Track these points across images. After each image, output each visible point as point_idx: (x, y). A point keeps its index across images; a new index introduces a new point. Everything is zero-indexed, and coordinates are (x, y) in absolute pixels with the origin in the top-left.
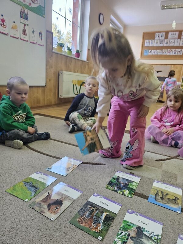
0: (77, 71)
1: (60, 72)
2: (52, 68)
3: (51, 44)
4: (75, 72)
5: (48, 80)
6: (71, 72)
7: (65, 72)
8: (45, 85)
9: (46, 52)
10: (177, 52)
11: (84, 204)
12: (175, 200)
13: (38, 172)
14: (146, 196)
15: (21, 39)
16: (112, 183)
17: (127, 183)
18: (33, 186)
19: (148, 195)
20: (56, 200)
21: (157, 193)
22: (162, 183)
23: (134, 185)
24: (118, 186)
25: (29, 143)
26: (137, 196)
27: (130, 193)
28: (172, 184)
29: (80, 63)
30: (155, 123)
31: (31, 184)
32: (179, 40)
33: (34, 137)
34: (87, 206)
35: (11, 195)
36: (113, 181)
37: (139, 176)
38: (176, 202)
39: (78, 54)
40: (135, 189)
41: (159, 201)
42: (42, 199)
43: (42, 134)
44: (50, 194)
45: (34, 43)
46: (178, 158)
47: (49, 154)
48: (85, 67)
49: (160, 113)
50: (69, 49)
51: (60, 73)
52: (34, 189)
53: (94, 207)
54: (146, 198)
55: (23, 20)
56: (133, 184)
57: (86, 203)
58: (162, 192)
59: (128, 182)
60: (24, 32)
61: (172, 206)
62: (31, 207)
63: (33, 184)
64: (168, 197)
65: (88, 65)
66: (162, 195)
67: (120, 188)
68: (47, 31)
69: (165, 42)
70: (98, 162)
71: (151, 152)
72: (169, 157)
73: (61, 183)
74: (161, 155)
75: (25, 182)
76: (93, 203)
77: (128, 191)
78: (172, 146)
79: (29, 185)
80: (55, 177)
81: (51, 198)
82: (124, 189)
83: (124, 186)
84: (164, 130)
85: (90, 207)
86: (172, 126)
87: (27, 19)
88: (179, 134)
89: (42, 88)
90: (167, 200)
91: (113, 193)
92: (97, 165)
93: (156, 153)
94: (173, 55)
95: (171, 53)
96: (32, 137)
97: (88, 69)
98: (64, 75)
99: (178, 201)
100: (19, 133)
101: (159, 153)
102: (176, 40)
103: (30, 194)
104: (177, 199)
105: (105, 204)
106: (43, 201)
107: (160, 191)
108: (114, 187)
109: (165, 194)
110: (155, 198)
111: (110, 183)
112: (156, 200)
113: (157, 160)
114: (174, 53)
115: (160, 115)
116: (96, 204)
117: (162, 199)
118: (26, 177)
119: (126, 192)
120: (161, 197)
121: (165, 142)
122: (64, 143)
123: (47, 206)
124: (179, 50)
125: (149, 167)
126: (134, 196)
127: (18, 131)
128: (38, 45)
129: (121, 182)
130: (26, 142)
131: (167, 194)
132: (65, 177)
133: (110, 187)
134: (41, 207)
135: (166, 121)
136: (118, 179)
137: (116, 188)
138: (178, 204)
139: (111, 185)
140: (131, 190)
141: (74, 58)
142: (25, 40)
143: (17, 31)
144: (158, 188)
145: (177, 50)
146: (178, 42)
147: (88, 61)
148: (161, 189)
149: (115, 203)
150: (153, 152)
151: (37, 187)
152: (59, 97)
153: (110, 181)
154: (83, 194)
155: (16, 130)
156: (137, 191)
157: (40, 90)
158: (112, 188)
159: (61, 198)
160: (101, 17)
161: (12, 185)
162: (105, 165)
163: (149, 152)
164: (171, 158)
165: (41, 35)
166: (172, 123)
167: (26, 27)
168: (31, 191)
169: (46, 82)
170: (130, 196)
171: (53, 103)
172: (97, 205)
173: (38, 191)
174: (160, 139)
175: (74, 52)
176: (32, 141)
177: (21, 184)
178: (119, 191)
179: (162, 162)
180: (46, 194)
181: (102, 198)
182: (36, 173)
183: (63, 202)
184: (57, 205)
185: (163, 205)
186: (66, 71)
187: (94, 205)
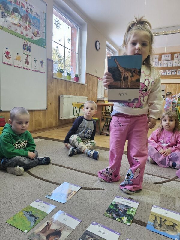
0: (77, 94)
1: (61, 95)
2: (53, 92)
3: (51, 70)
4: (74, 95)
5: (49, 104)
6: (71, 95)
7: (65, 96)
8: (47, 109)
9: (48, 78)
10: (171, 73)
11: (82, 234)
12: (173, 226)
13: (38, 200)
14: (144, 223)
15: (24, 68)
16: (111, 210)
17: (126, 210)
18: (32, 216)
19: (147, 222)
20: (55, 230)
21: (156, 220)
22: (161, 209)
23: (132, 212)
24: (117, 213)
25: (30, 168)
26: (136, 223)
27: (129, 221)
28: (170, 209)
29: (79, 86)
30: (152, 144)
31: (31, 213)
32: (172, 61)
33: (34, 163)
34: (85, 237)
35: (11, 226)
36: (111, 207)
37: (137, 201)
38: (175, 229)
39: (77, 78)
40: (134, 216)
41: (157, 229)
42: (41, 230)
43: (43, 159)
44: (49, 224)
45: (36, 71)
46: (176, 180)
47: (49, 180)
48: (84, 90)
49: (156, 134)
50: (69, 74)
51: (60, 97)
52: (34, 218)
53: (92, 237)
54: (145, 225)
55: (25, 52)
56: (132, 210)
57: (85, 233)
58: (160, 218)
59: (126, 208)
60: (27, 62)
61: (170, 233)
62: (30, 238)
63: (33, 214)
64: (167, 223)
65: (87, 87)
66: (161, 221)
67: (119, 216)
68: (48, 60)
69: (159, 64)
70: (97, 187)
71: (150, 174)
72: (167, 180)
73: (60, 211)
74: (159, 177)
75: (24, 212)
76: (91, 233)
77: (126, 218)
78: (170, 167)
79: (29, 215)
80: (54, 205)
81: (50, 229)
82: (123, 216)
83: (122, 213)
84: (161, 151)
85: (88, 238)
86: (169, 146)
87: (30, 50)
88: (176, 154)
89: (43, 111)
90: (165, 226)
91: (112, 221)
92: (96, 190)
93: (154, 175)
94: (167, 75)
95: (166, 73)
96: (33, 163)
97: (87, 91)
98: (64, 98)
99: (177, 227)
100: (20, 160)
101: (157, 175)
102: (169, 61)
103: (30, 224)
104: (175, 225)
105: (103, 233)
106: (42, 232)
107: (158, 217)
108: (112, 215)
109: (163, 220)
110: (154, 225)
111: (109, 210)
112: (154, 228)
113: (155, 183)
114: (168, 73)
115: (157, 136)
116: (94, 234)
117: (161, 225)
118: (26, 206)
119: (125, 219)
120: (160, 223)
121: (163, 162)
122: (64, 167)
123: (46, 237)
124: (173, 70)
125: (147, 190)
126: (133, 223)
127: (20, 157)
128: (40, 72)
129: (120, 208)
130: (27, 168)
131: (166, 220)
132: (64, 205)
133: (108, 215)
134: (40, 238)
135: (162, 141)
136: (116, 205)
137: (114, 216)
138: (176, 231)
139: (109, 212)
140: (130, 217)
141: (74, 82)
142: (27, 69)
143: (20, 61)
144: (157, 214)
145: (171, 70)
146: (172, 63)
147: (86, 84)
148: (159, 215)
149: (113, 231)
150: (152, 174)
151: (36, 216)
152: (60, 119)
153: (109, 208)
154: (82, 222)
155: (17, 157)
156: (135, 218)
157: (41, 113)
158: (110, 215)
159: (60, 228)
160: (98, 43)
161: (12, 215)
162: (104, 190)
163: (147, 174)
164: (170, 180)
165: (42, 64)
166: (169, 144)
167: (29, 57)
168: (31, 221)
169: (47, 105)
170: (129, 224)
171: (54, 125)
172: (96, 235)
173: (37, 221)
174: (158, 160)
175: (73, 76)
176: (33, 167)
177: (21, 214)
178: (117, 219)
179: (160, 184)
180: (46, 224)
181: (101, 227)
182: (36, 201)
183: (62, 233)
184: (56, 236)
185: (162, 232)
186: (66, 94)
187: (92, 235)
